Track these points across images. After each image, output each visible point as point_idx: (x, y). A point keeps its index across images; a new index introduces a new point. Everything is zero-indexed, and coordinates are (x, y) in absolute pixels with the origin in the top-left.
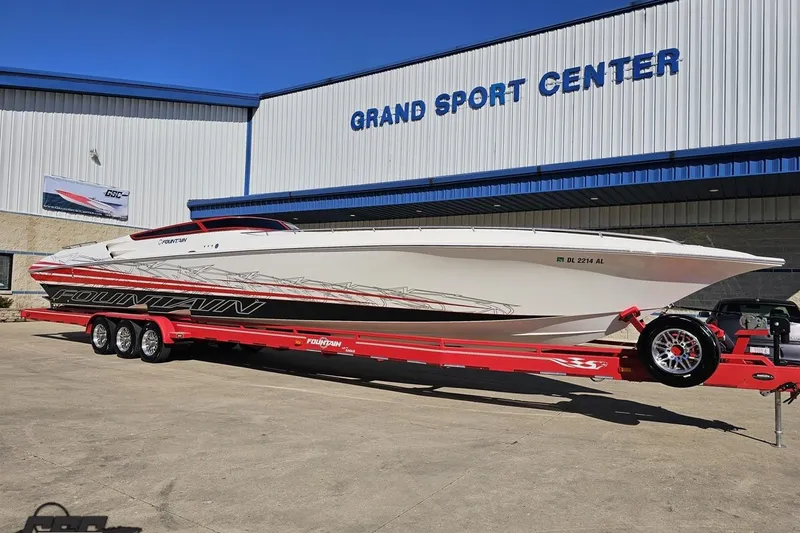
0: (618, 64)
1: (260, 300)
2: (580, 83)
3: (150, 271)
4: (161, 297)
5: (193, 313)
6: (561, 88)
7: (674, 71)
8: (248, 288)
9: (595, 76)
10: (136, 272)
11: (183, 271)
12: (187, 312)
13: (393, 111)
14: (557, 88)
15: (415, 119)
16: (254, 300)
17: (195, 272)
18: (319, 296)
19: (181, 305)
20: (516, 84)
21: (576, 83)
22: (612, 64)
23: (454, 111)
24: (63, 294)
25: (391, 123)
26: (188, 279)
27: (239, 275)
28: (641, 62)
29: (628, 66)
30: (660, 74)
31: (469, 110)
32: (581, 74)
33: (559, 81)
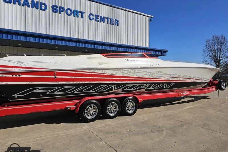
0: (107, 18)
1: (173, 83)
3: (129, 73)
4: (132, 85)
5: (146, 90)
7: (118, 25)
8: (171, 79)
9: (102, 19)
10: (119, 74)
11: (147, 73)
12: (144, 90)
14: (93, 19)
16: (171, 83)
17: (153, 74)
18: (188, 80)
19: (142, 87)
20: (82, 13)
21: (98, 20)
22: (106, 18)
23: (60, 13)
24: (35, 91)
25: (29, 7)
26: (149, 77)
27: (170, 75)
28: (112, 20)
29: (109, 20)
30: (115, 25)
31: (66, 15)
32: (99, 17)
33: (94, 17)
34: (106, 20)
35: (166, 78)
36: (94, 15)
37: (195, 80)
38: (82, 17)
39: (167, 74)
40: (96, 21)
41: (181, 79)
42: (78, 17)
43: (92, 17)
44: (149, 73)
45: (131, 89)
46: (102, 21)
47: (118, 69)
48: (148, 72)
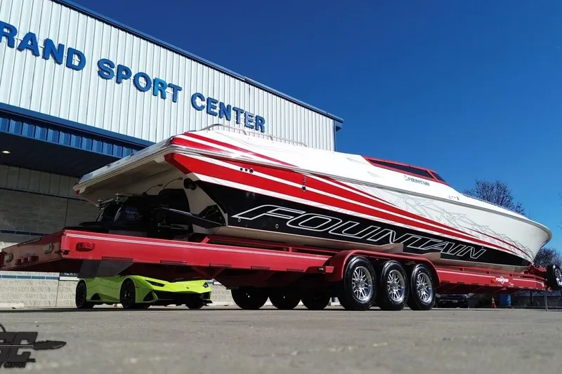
0: (238, 111)
2: (217, 111)
3: (418, 208)
5: (443, 256)
6: (206, 108)
7: (262, 131)
8: (481, 237)
9: (225, 112)
11: (445, 215)
12: (438, 255)
13: (41, 44)
14: (203, 107)
15: (69, 65)
16: (481, 247)
17: (453, 218)
18: (507, 249)
19: (436, 247)
20: (176, 89)
21: (215, 111)
22: (234, 109)
23: (118, 82)
25: (36, 53)
27: (479, 226)
28: (248, 116)
29: (242, 116)
30: (257, 130)
31: (133, 88)
32: (217, 105)
33: (205, 103)
34: (233, 113)
35: (474, 233)
36: (206, 98)
37: (517, 251)
38: (174, 99)
39: (475, 224)
40: (210, 114)
41: (497, 243)
42: (163, 97)
43: (199, 102)
44: (448, 213)
45: (419, 248)
46: (224, 116)
47: (399, 192)
48: (446, 212)
